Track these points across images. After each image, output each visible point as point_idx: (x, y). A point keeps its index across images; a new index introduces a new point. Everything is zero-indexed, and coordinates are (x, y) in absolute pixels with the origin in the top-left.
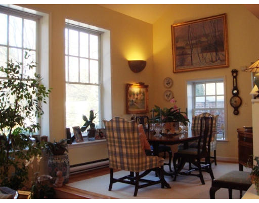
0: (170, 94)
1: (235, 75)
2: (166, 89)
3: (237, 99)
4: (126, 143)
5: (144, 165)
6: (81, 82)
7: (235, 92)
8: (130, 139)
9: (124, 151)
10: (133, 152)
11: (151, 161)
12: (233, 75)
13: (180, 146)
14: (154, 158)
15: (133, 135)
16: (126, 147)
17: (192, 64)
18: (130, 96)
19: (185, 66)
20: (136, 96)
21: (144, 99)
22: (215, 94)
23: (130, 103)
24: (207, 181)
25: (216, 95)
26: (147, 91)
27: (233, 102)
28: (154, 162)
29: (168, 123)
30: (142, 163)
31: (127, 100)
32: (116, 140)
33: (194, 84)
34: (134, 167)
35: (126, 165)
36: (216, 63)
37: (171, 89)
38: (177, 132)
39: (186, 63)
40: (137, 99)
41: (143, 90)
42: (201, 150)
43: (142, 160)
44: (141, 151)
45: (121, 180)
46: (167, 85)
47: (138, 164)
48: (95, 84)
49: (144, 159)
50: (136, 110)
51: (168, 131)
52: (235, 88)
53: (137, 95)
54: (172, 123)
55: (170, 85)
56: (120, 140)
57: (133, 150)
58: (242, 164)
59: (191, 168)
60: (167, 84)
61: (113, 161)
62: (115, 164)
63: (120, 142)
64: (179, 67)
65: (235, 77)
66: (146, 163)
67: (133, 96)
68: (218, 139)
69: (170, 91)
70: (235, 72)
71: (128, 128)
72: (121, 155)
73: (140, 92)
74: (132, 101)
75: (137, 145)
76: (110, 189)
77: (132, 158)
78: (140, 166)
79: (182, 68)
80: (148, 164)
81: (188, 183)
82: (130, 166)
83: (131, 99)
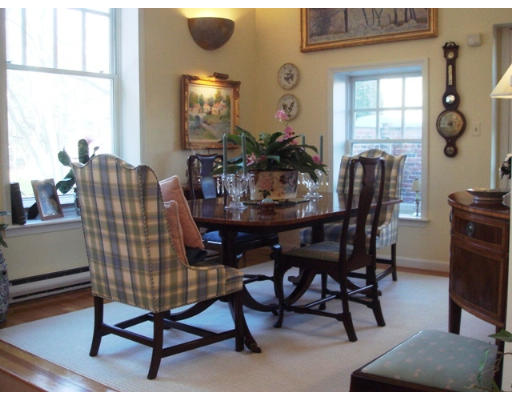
0: (292, 105)
1: (451, 56)
2: (283, 93)
3: (454, 116)
4: (126, 229)
5: (179, 291)
6: (60, 67)
7: (450, 99)
8: (135, 218)
9: (123, 250)
10: (145, 257)
11: (202, 280)
12: (446, 56)
13: (305, 233)
14: (213, 272)
15: (144, 208)
16: (128, 242)
17: (347, 31)
18: (191, 106)
19: (331, 36)
20: (207, 108)
21: (228, 115)
22: (400, 105)
23: (190, 124)
24: (361, 329)
25: (403, 109)
26: (237, 95)
27: (444, 124)
28: (213, 283)
29: (267, 174)
30: (174, 287)
31: (182, 117)
32: (103, 219)
33: (351, 80)
34: (149, 296)
35: (129, 292)
36: (405, 25)
37: (295, 92)
38: (291, 196)
39: (331, 28)
40: (210, 113)
41: (225, 92)
42: (350, 247)
43: (174, 278)
44: (168, 252)
45: (121, 330)
46: (285, 83)
47: (161, 290)
48: (101, 75)
49: (180, 274)
50: (204, 141)
51: (266, 194)
52: (451, 89)
53: (211, 105)
54: (277, 175)
55: (293, 82)
56: (111, 221)
57: (144, 250)
58: (459, 303)
59: (325, 291)
60: (287, 79)
61: (98, 278)
62: (103, 284)
63: (112, 227)
64: (317, 38)
65: (452, 63)
66: (186, 284)
67: (199, 105)
68: (401, 216)
69: (293, 96)
70: (452, 49)
71: (129, 185)
72: (117, 261)
73: (219, 98)
74: (198, 117)
75: (155, 237)
76: (94, 352)
77: (142, 274)
78: (168, 295)
79: (323, 39)
80: (192, 288)
81: (312, 334)
82: (140, 294)
83: (194, 112)
